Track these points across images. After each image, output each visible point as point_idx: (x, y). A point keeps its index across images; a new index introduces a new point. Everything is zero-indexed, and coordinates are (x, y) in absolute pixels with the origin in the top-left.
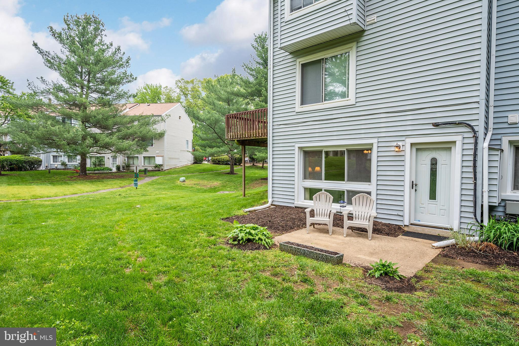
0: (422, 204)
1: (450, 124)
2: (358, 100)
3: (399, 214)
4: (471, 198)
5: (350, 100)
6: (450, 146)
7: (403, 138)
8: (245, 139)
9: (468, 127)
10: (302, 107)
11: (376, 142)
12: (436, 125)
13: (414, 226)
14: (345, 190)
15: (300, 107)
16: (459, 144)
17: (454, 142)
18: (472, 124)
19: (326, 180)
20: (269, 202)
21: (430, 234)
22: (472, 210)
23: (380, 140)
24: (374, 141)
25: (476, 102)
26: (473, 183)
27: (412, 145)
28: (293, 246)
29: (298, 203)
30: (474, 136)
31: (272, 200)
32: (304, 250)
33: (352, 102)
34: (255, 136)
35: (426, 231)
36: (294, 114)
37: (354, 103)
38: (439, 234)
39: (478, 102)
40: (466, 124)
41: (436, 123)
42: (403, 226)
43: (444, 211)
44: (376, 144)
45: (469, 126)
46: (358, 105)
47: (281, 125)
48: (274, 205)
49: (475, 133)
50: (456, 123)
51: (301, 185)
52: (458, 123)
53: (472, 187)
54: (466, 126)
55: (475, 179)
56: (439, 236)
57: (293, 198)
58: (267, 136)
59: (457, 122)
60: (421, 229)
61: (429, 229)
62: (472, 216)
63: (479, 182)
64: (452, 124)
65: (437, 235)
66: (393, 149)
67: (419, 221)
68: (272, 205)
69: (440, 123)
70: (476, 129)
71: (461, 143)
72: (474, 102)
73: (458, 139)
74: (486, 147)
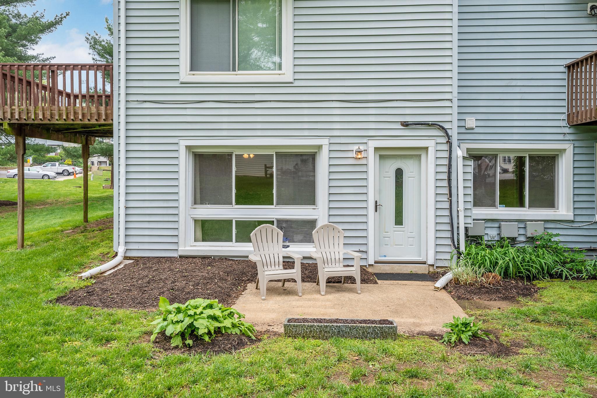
0: (386, 232)
1: (422, 124)
2: (298, 76)
3: (361, 250)
4: (447, 220)
5: (284, 74)
6: (420, 153)
7: (365, 140)
8: (36, 122)
9: (441, 130)
10: (194, 75)
11: (327, 143)
12: (406, 125)
13: (380, 264)
14: (274, 220)
15: (189, 74)
16: (431, 151)
17: (426, 149)
18: (446, 126)
19: (237, 203)
20: (119, 254)
21: (401, 272)
22: (449, 235)
23: (333, 140)
24: (324, 142)
25: (449, 100)
26: (448, 200)
27: (376, 149)
28: (315, 324)
29: (186, 249)
30: (447, 142)
31: (126, 248)
32: (339, 327)
33: (289, 78)
34: (64, 117)
35: (396, 269)
36: (177, 84)
37: (291, 80)
38: (411, 271)
39: (451, 100)
40: (439, 126)
41: (405, 122)
42: (367, 267)
43: (412, 239)
44: (327, 146)
45: (443, 128)
46: (297, 83)
47: (146, 101)
48: (130, 258)
49: (449, 139)
50: (428, 124)
51: (190, 215)
52: (432, 124)
53: (447, 205)
54: (439, 129)
55: (451, 196)
56: (413, 274)
57: (174, 240)
58: (112, 120)
59: (430, 123)
60: (390, 268)
61: (399, 266)
62: (449, 242)
63: (454, 199)
64: (424, 124)
65: (409, 273)
66: (350, 155)
67: (385, 256)
68: (126, 258)
69: (411, 123)
70: (449, 132)
71: (434, 150)
72: (447, 100)
73: (430, 144)
74: (460, 156)
